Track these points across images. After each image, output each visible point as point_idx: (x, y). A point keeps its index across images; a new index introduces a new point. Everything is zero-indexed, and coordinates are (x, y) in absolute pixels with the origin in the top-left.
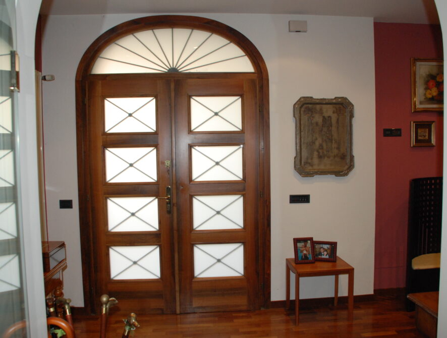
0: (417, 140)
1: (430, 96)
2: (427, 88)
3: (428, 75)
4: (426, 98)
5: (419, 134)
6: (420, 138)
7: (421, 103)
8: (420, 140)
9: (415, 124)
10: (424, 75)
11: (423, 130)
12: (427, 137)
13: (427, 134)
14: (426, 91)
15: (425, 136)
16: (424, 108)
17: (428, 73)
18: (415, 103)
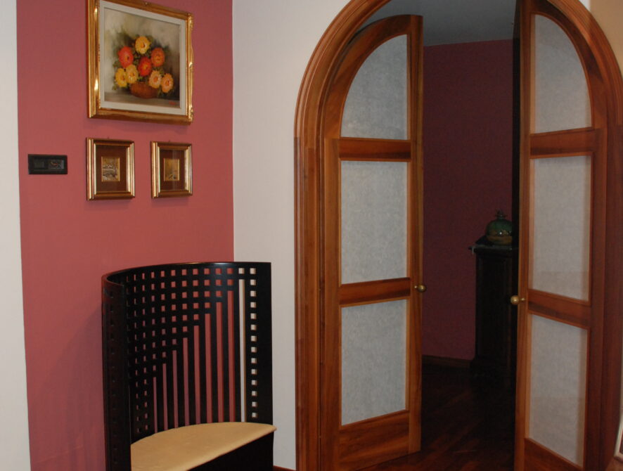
0: (100, 184)
1: (123, 84)
2: (119, 65)
3: (120, 34)
4: (116, 87)
5: (102, 170)
6: (104, 178)
7: (107, 98)
8: (107, 183)
9: (97, 147)
10: (113, 33)
11: (111, 161)
12: (118, 177)
13: (118, 171)
14: (116, 71)
15: (114, 175)
16: (112, 110)
17: (120, 31)
18: (97, 98)
